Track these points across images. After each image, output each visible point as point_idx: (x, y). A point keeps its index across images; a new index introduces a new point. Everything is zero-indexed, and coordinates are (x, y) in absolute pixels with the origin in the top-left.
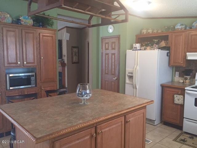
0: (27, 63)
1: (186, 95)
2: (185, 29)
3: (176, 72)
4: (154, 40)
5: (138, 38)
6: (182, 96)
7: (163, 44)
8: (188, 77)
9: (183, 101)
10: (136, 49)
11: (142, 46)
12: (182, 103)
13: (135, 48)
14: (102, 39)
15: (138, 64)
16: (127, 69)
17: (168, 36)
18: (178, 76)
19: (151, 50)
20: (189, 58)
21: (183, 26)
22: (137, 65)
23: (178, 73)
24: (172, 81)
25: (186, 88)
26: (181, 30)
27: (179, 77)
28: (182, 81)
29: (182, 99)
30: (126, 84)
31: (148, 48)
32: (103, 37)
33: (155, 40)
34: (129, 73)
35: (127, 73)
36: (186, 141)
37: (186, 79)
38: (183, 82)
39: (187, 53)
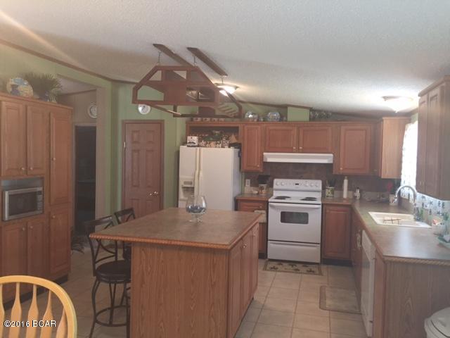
0: (34, 169)
1: (270, 209)
2: (258, 120)
3: (247, 180)
4: (214, 131)
5: (190, 127)
6: (264, 212)
7: (233, 139)
8: (264, 186)
9: (265, 218)
10: (192, 145)
11: (200, 140)
12: (265, 221)
13: (190, 143)
14: (125, 123)
15: (202, 168)
16: (181, 176)
17: (238, 127)
18: (249, 186)
19: (216, 147)
20: (269, 160)
21: (256, 116)
22: (199, 170)
23: (249, 180)
24: (242, 193)
25: (270, 200)
26: (253, 121)
27: (251, 186)
28: (257, 192)
29: (265, 215)
30: (179, 202)
31: (212, 144)
32: (126, 120)
33: (217, 132)
34: (185, 183)
35: (181, 183)
36: (277, 268)
37: (262, 188)
38: (258, 194)
39: (264, 154)
